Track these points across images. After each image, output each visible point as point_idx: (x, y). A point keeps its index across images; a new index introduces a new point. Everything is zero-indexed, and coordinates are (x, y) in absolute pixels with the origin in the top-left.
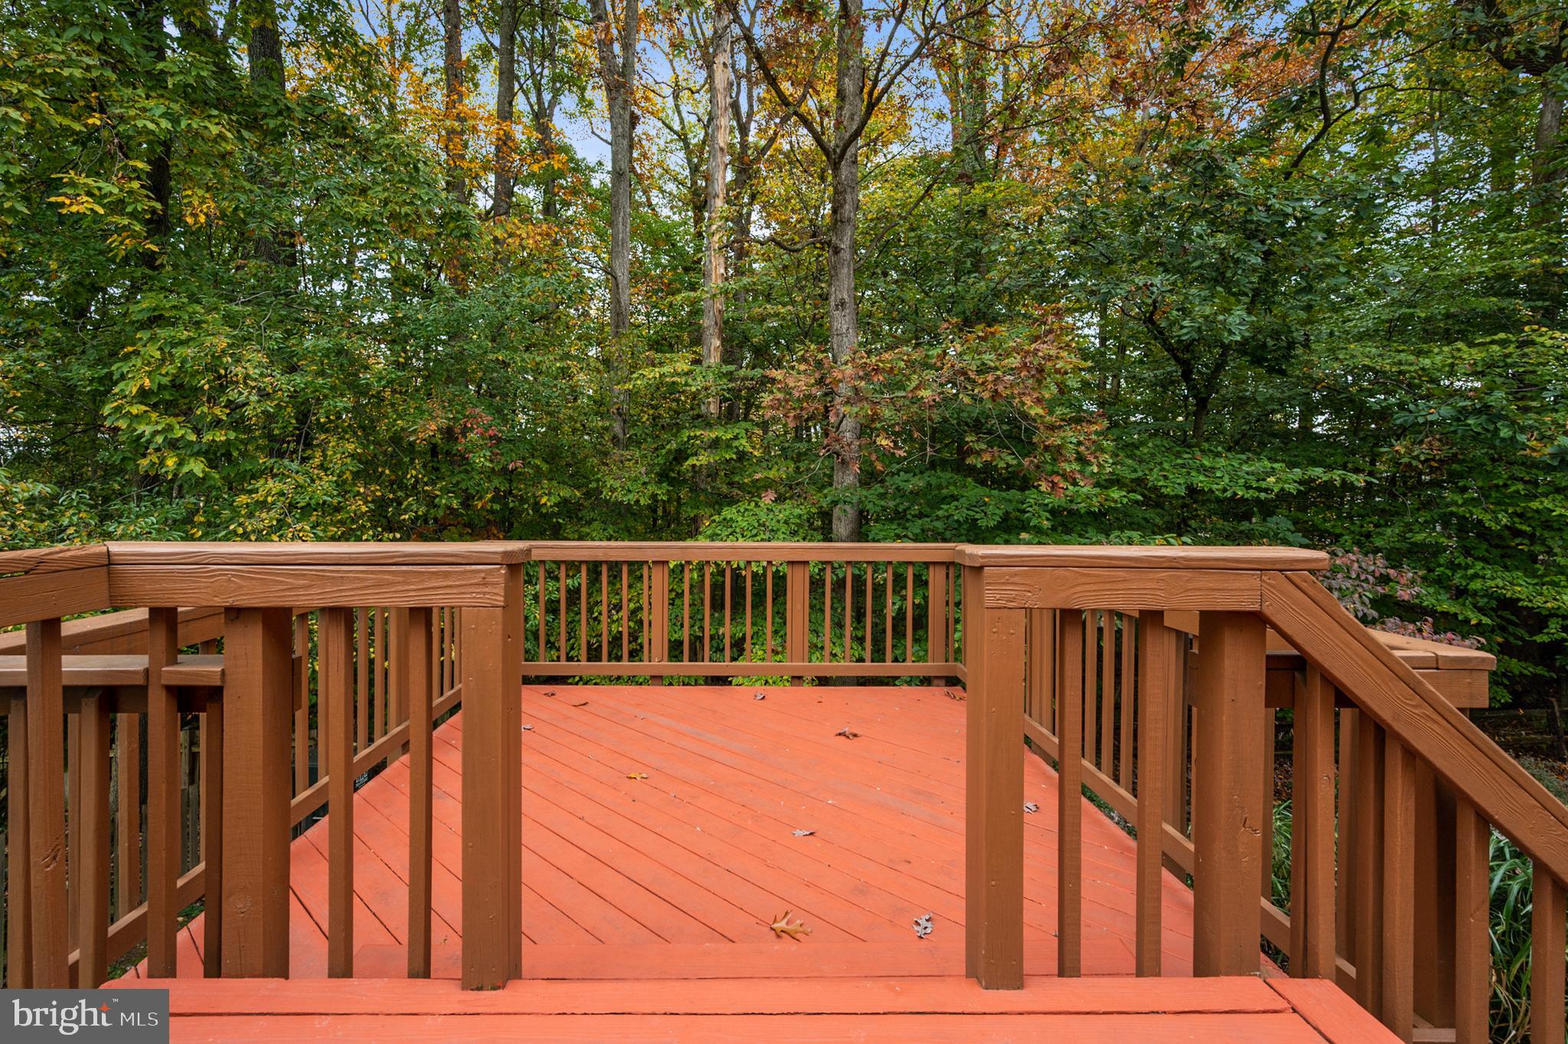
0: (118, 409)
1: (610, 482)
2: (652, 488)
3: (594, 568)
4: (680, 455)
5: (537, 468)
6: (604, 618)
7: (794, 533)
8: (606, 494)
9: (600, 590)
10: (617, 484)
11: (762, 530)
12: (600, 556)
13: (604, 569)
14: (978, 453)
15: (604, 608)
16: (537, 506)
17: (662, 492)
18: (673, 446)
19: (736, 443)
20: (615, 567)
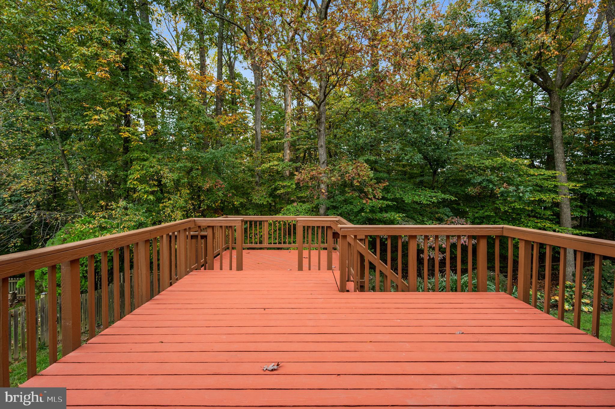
0: (131, 182)
1: (255, 197)
2: (267, 199)
3: (251, 222)
4: (276, 189)
5: (233, 193)
6: (253, 237)
7: (307, 213)
8: (253, 201)
9: (252, 230)
10: (257, 198)
11: (297, 213)
12: (252, 219)
13: (253, 223)
14: (349, 193)
15: (253, 234)
16: (233, 205)
17: (270, 200)
18: (273, 187)
19: (291, 186)
20: (256, 222)
